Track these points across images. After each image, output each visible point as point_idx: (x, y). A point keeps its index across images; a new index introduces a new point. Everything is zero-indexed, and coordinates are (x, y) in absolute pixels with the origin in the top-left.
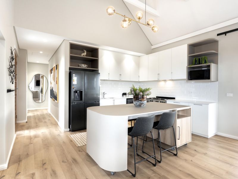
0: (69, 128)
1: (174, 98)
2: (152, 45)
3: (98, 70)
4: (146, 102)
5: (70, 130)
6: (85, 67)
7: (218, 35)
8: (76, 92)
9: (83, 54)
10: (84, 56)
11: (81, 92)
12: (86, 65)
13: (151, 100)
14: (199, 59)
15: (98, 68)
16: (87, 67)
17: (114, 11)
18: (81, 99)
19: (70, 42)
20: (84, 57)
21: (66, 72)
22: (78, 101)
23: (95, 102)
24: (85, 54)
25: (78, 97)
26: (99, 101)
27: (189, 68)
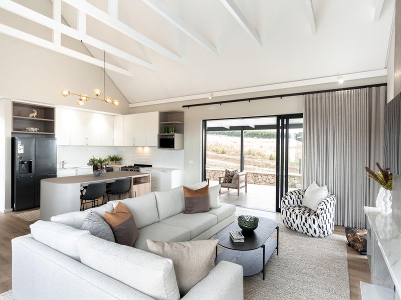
0: (12, 207)
1: (151, 166)
2: (130, 103)
3: (54, 135)
4: (105, 171)
5: (13, 211)
6: (35, 131)
7: (183, 107)
8: (22, 163)
9: (32, 115)
10: (33, 117)
11: (30, 163)
12: (36, 129)
13: (126, 168)
14: (168, 128)
15: (53, 132)
16: (38, 131)
17: (69, 92)
18: (30, 171)
19: (12, 101)
20: (33, 119)
21: (7, 138)
22: (25, 174)
23: (51, 174)
24: (35, 114)
25: (25, 168)
26: (55, 172)
27: (159, 136)
